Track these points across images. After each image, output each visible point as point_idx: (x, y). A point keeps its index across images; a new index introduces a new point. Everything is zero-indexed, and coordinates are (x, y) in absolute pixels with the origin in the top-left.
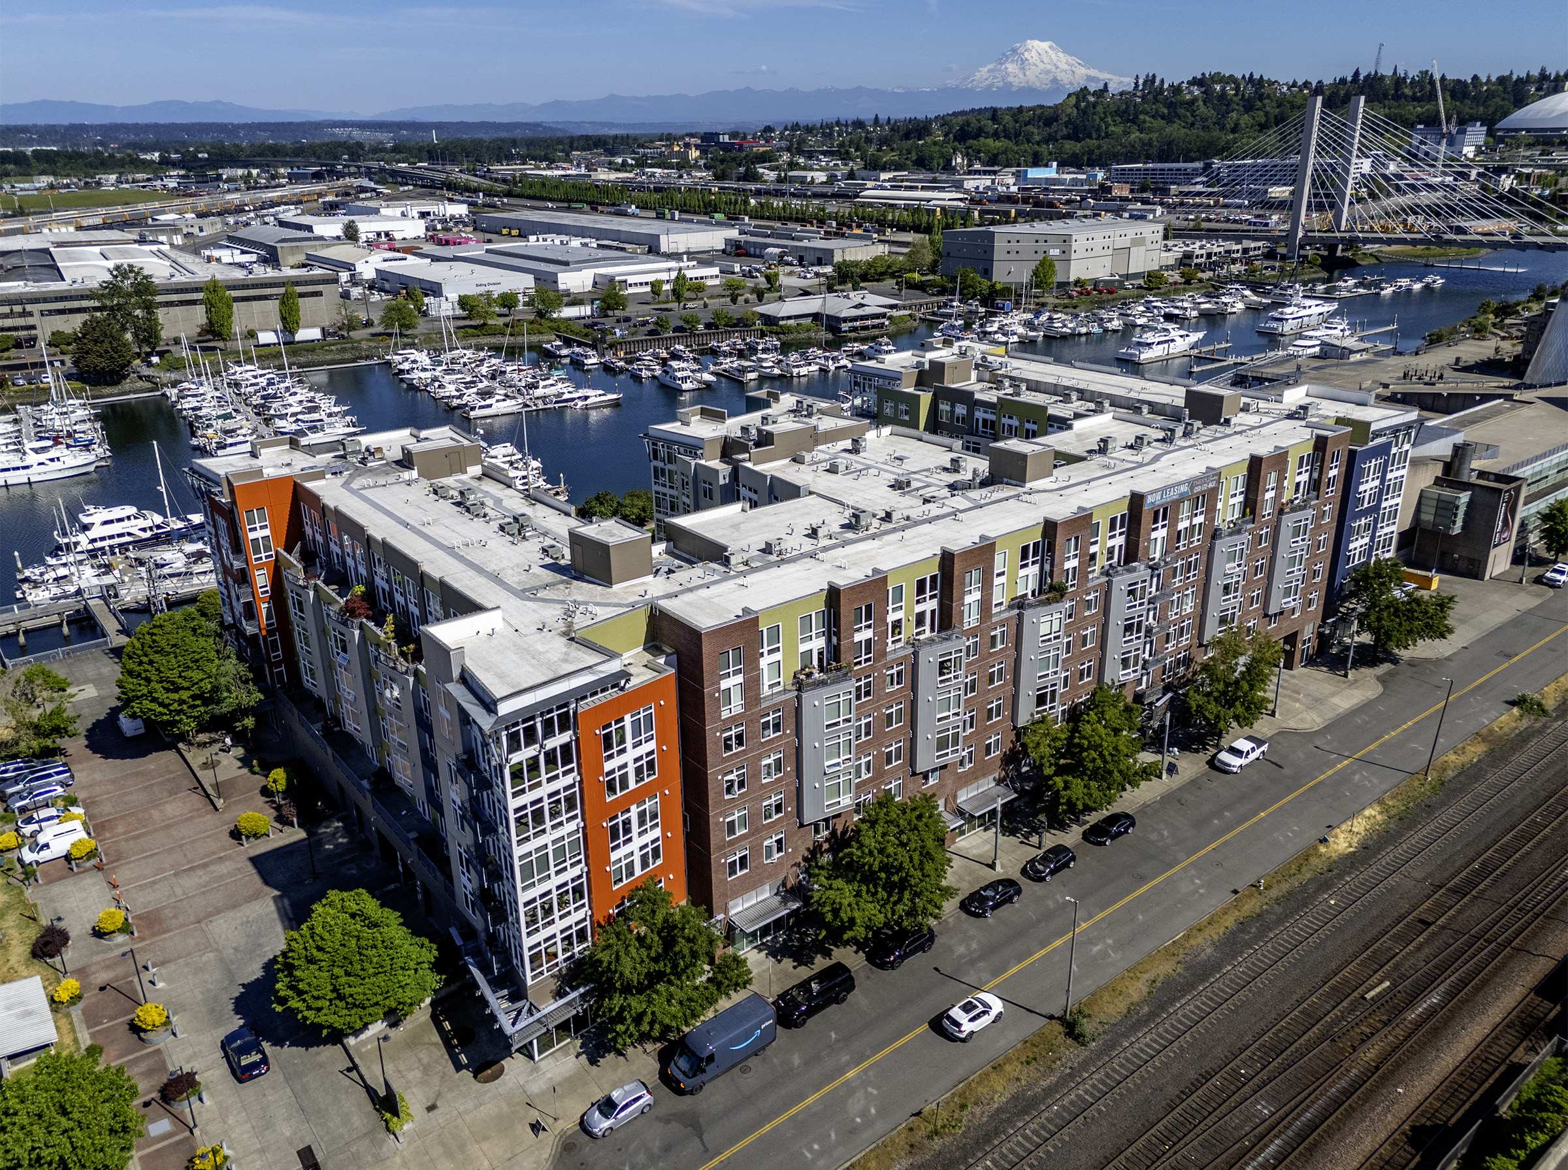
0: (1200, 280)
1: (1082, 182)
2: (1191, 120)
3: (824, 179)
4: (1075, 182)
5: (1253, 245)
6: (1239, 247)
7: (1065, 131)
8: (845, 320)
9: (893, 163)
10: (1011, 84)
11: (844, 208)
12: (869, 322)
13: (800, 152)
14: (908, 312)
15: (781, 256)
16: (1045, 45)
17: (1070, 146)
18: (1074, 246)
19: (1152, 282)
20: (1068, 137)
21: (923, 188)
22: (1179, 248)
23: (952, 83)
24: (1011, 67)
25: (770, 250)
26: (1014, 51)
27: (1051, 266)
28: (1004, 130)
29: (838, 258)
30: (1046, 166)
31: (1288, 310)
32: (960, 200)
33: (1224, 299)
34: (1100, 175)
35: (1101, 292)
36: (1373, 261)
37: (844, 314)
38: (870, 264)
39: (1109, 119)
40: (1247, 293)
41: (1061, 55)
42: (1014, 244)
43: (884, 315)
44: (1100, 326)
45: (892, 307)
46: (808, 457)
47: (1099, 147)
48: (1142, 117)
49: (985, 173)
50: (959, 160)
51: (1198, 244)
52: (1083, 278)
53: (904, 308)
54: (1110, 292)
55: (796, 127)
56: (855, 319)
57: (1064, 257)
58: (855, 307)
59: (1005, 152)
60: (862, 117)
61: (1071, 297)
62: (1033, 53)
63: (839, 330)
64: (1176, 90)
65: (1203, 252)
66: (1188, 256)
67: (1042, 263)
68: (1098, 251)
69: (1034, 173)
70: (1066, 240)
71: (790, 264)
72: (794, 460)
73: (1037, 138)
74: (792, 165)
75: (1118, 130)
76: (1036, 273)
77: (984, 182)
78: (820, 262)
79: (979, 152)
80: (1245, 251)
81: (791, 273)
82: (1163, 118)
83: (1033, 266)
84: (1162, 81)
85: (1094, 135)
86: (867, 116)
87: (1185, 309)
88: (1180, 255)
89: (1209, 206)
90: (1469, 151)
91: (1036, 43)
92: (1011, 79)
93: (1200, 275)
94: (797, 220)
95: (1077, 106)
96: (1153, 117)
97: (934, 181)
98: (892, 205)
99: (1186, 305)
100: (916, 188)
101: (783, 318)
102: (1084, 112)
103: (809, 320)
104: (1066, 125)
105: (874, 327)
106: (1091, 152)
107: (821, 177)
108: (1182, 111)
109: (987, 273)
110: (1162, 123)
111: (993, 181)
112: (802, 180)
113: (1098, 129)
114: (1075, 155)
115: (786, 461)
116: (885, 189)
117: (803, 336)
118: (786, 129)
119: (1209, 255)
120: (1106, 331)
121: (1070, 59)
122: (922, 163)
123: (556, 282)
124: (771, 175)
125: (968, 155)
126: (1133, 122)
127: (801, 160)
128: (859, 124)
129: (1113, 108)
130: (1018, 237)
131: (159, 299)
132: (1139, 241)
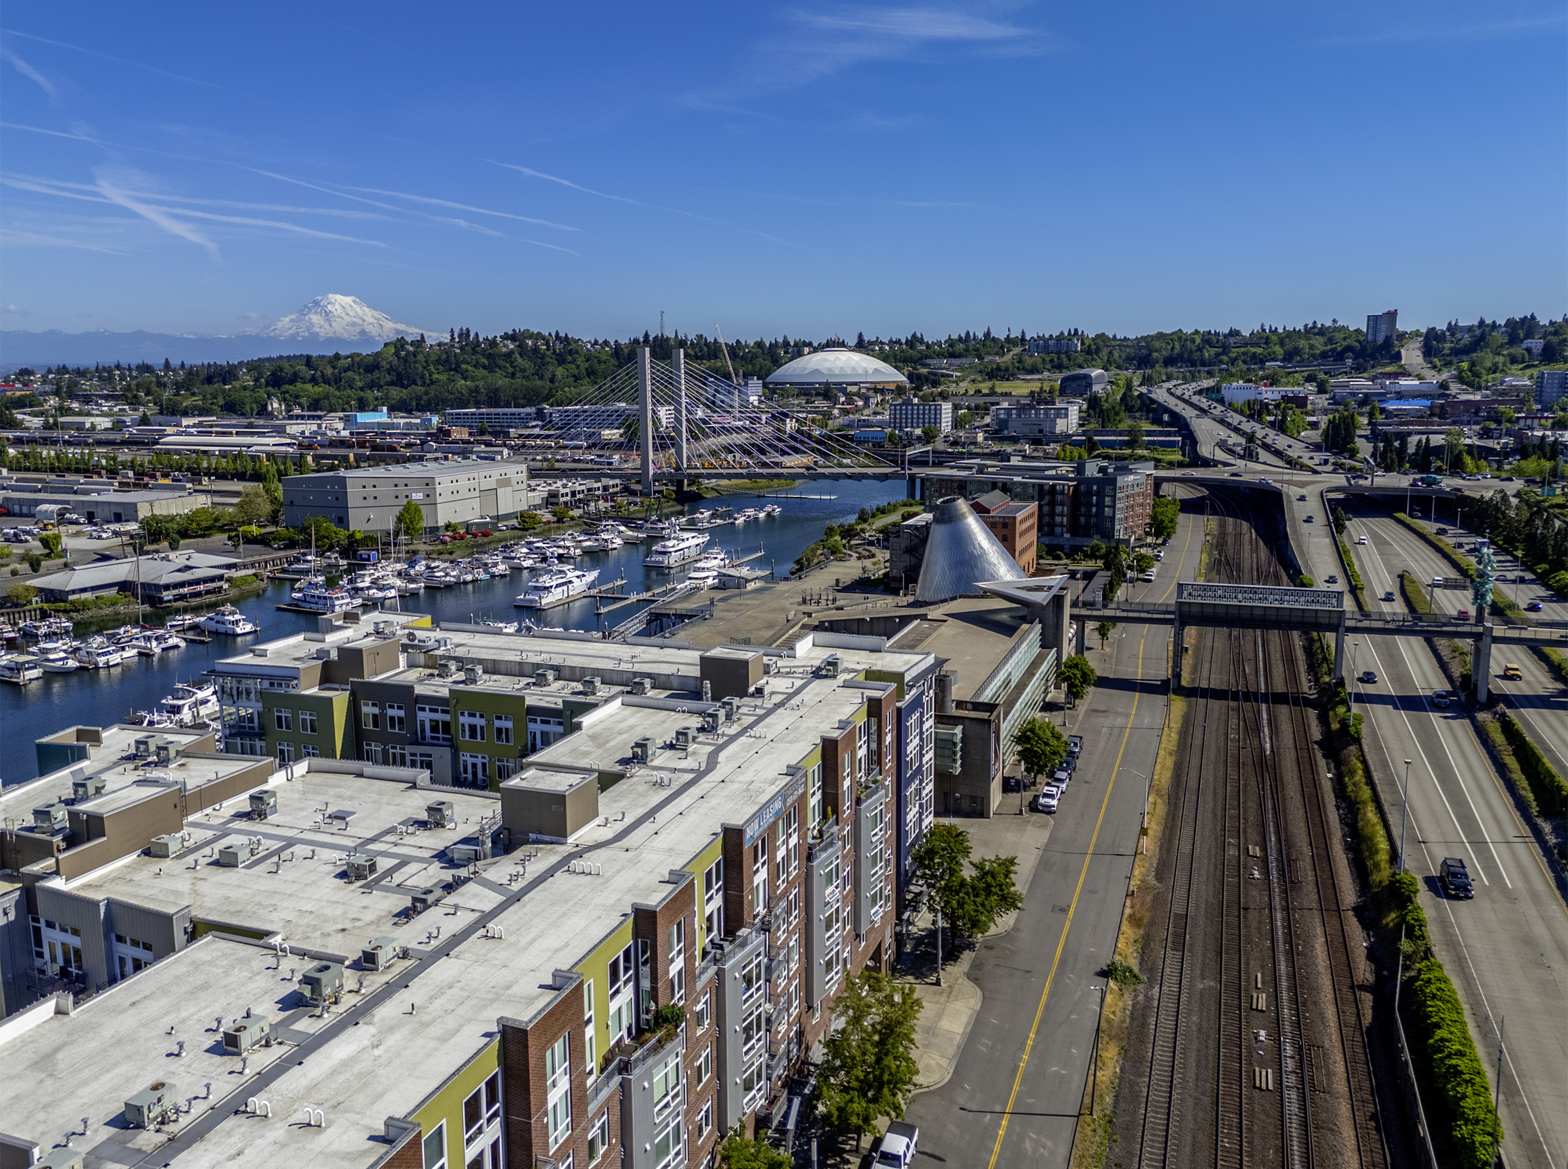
0: (572, 519)
1: (417, 426)
2: (511, 370)
3: (109, 425)
4: (409, 426)
5: (611, 483)
6: (599, 485)
7: (388, 378)
8: (167, 587)
9: (195, 407)
10: (317, 334)
11: (143, 457)
12: (201, 587)
13: (72, 396)
14: (251, 571)
15: (61, 514)
16: (349, 300)
17: (396, 393)
18: (439, 489)
19: (526, 523)
20: (392, 383)
21: (238, 433)
22: (542, 489)
23: (251, 330)
24: (315, 318)
25: (44, 507)
26: (317, 303)
27: (417, 510)
28: (323, 376)
29: (143, 512)
30: (375, 410)
31: (670, 543)
32: (288, 445)
33: (604, 536)
34: (435, 420)
35: (475, 535)
36: (715, 494)
37: (163, 581)
38: (192, 518)
39: (432, 367)
40: (622, 528)
41: (366, 309)
42: (370, 489)
43: (221, 578)
44: (486, 572)
45: (229, 567)
46: (174, 847)
47: (426, 393)
48: (464, 366)
49: (309, 418)
50: (276, 405)
51: (559, 483)
52: (453, 522)
53: (245, 567)
54: (485, 535)
55: (63, 370)
56: (182, 585)
57: (428, 501)
58: (179, 570)
59: (327, 397)
60: (149, 362)
61: (444, 542)
62: (337, 306)
63: (161, 600)
64: (493, 343)
65: (567, 490)
66: (553, 495)
67: (407, 508)
68: (464, 493)
69: (363, 418)
70: (429, 483)
71: (76, 523)
72: (147, 853)
73: (360, 384)
74: (63, 411)
75: (443, 377)
76: (400, 520)
77: (310, 427)
78: (118, 518)
79: (297, 397)
80: (605, 488)
81: (77, 534)
82: (484, 367)
83: (397, 511)
84: (477, 334)
85: (419, 382)
86: (156, 361)
87: (568, 548)
88: (545, 495)
89: (551, 447)
90: (754, 399)
91: (339, 297)
92: (316, 329)
93: (571, 513)
94: (77, 471)
95: (397, 354)
96: (475, 366)
97: (250, 426)
98: (205, 452)
99: (568, 544)
100: (230, 434)
101: (74, 592)
102: (405, 360)
103: (114, 591)
104: (389, 372)
105: (208, 592)
106: (419, 398)
107: (104, 423)
108: (501, 363)
109: (342, 521)
110: (485, 372)
111: (319, 426)
112: (80, 427)
113: (423, 377)
114: (401, 401)
115: (132, 857)
116: (191, 434)
117: (107, 611)
118: (50, 371)
119: (574, 494)
120: (493, 576)
121: (376, 314)
122: (231, 408)
124: (37, 422)
125: (285, 400)
126: (456, 370)
127: (75, 405)
128: (145, 368)
129: (433, 358)
130: (374, 482)
132: (504, 482)
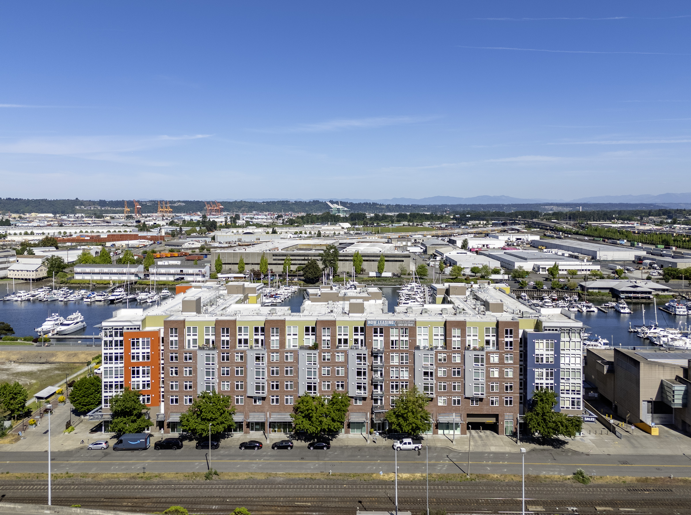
8: (623, 292)
12: (639, 295)
25: (646, 261)
29: (678, 267)
43: (650, 293)
56: (630, 292)
58: (632, 287)
103: (608, 291)
123: (514, 266)
131: (340, 258)
